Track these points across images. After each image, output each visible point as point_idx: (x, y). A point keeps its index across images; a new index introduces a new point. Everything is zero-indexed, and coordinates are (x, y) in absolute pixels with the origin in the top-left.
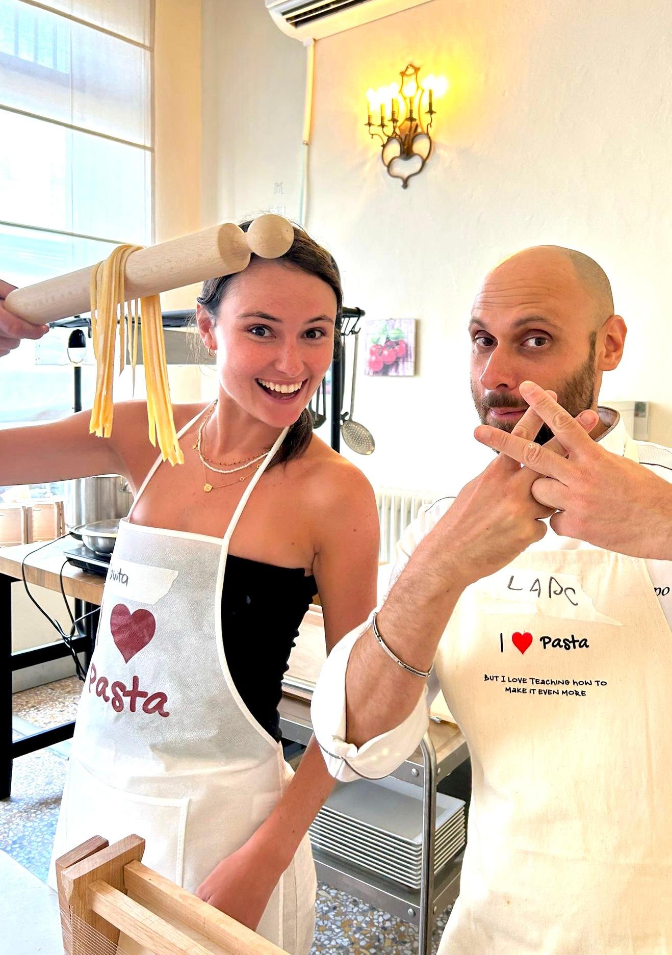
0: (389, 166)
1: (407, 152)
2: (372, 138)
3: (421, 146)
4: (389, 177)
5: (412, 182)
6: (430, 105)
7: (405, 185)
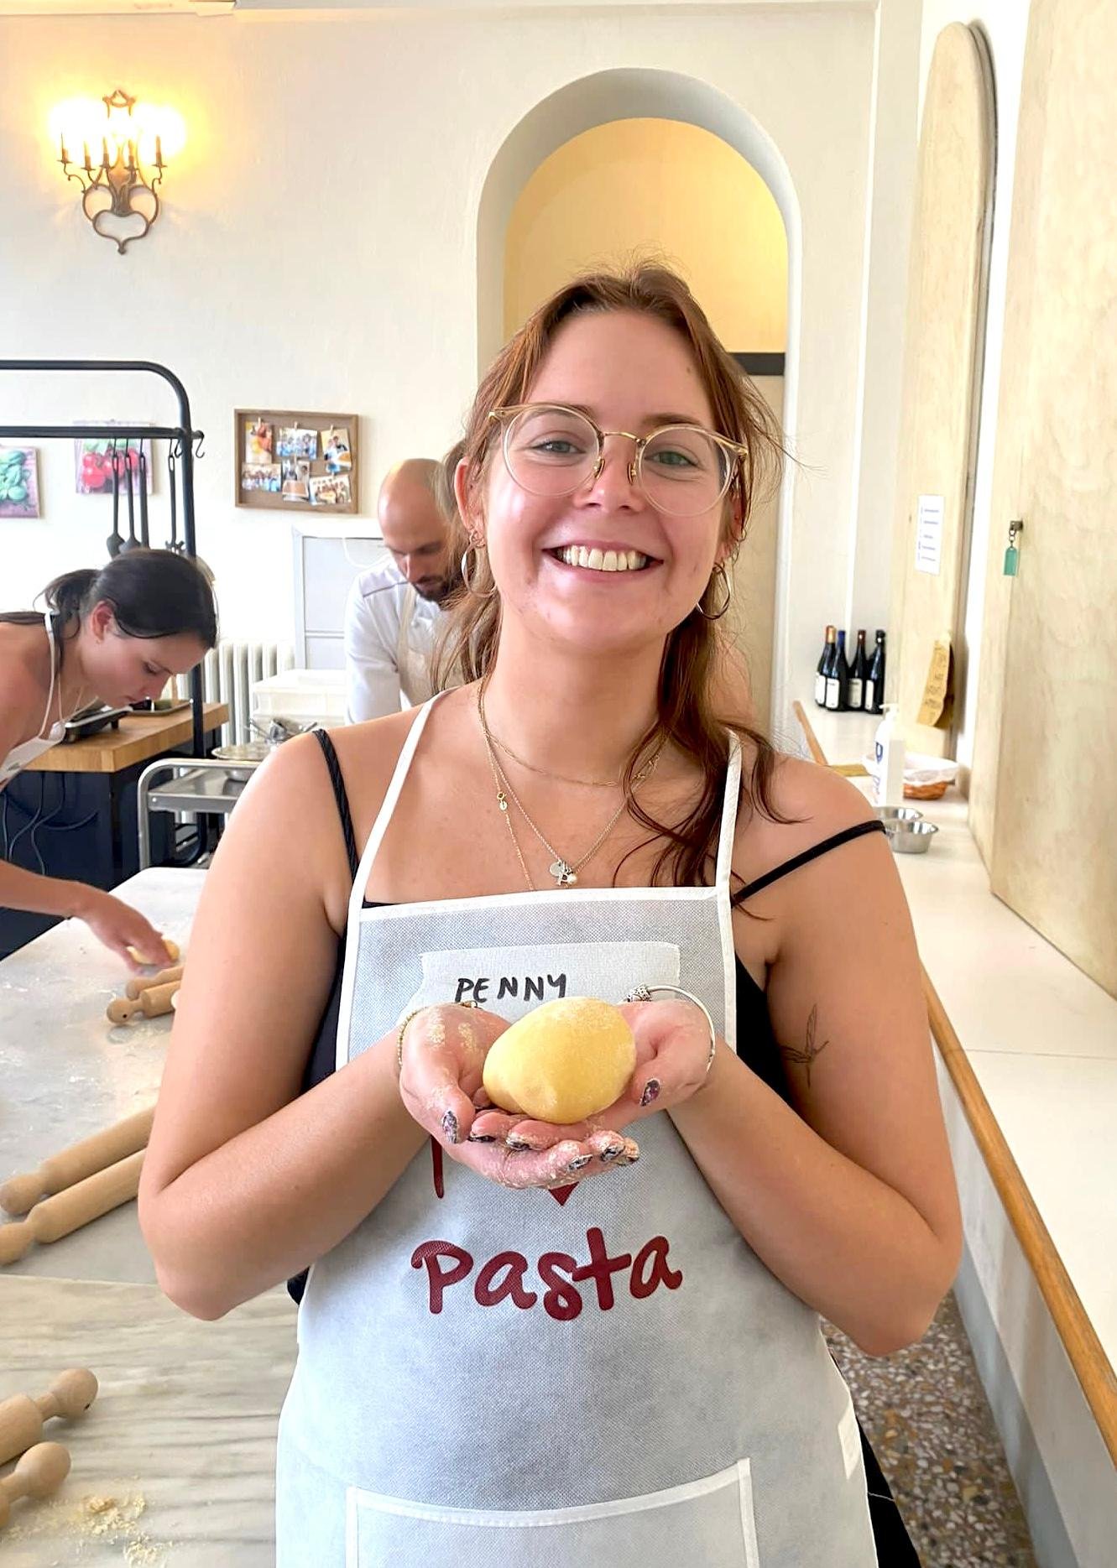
0: (96, 220)
1: (122, 208)
2: (69, 179)
3: (142, 203)
4: (95, 234)
5: (131, 246)
6: (159, 156)
7: (122, 251)
